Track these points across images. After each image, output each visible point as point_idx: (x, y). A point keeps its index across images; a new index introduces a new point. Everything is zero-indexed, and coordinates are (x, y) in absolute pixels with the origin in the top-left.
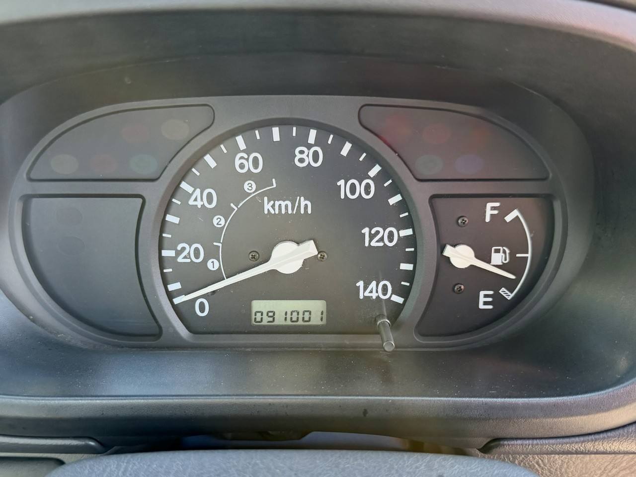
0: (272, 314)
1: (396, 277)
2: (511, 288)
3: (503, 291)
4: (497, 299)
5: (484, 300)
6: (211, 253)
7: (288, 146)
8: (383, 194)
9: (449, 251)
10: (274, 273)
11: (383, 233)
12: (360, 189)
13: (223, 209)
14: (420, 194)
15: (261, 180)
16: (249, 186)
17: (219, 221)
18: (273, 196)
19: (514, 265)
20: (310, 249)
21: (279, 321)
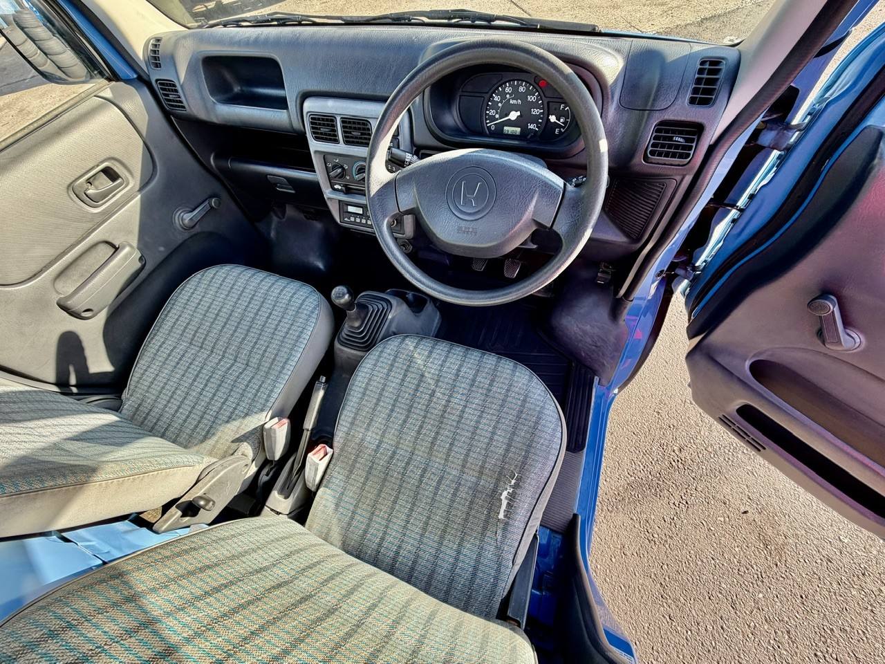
0: (508, 131)
1: (538, 123)
2: (563, 128)
3: (562, 129)
4: (560, 131)
5: (557, 130)
6: (497, 113)
7: (518, 86)
8: (537, 101)
9: (550, 117)
10: (509, 119)
11: (536, 111)
12: (533, 98)
13: (501, 102)
14: (546, 101)
15: (511, 95)
16: (508, 96)
17: (500, 105)
18: (513, 99)
19: (565, 123)
20: (519, 113)
21: (509, 133)
